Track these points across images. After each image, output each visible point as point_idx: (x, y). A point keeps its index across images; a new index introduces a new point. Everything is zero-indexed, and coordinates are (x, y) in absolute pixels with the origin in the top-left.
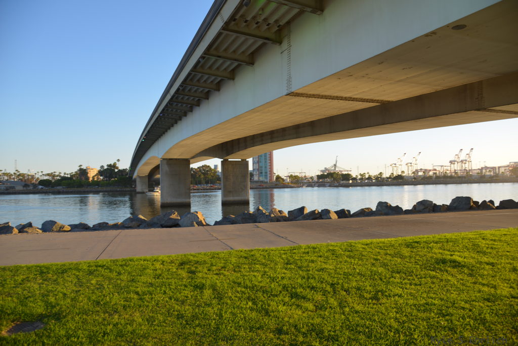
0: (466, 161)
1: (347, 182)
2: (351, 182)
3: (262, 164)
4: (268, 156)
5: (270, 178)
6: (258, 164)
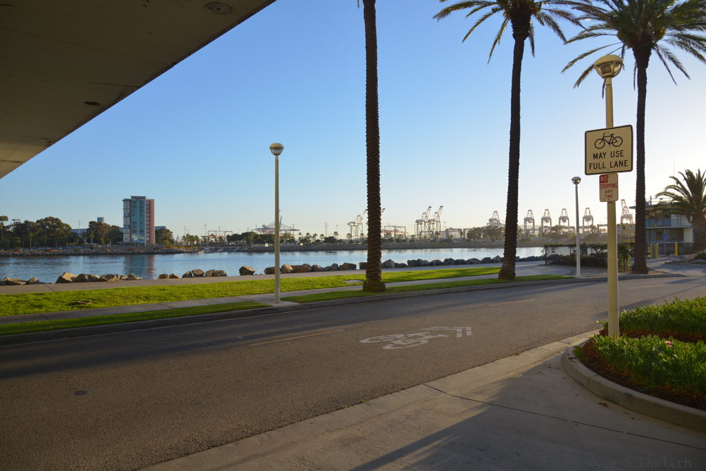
0: (434, 220)
1: (262, 245)
2: (267, 245)
3: (137, 218)
4: (146, 207)
5: (148, 239)
6: (129, 218)
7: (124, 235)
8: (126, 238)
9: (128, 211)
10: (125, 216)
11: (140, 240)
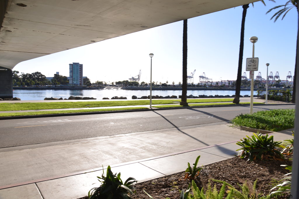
1: (132, 87)
5: (80, 83)
6: (71, 73)
7: (70, 80)
8: (70, 82)
9: (71, 70)
10: (70, 72)
11: (77, 83)
